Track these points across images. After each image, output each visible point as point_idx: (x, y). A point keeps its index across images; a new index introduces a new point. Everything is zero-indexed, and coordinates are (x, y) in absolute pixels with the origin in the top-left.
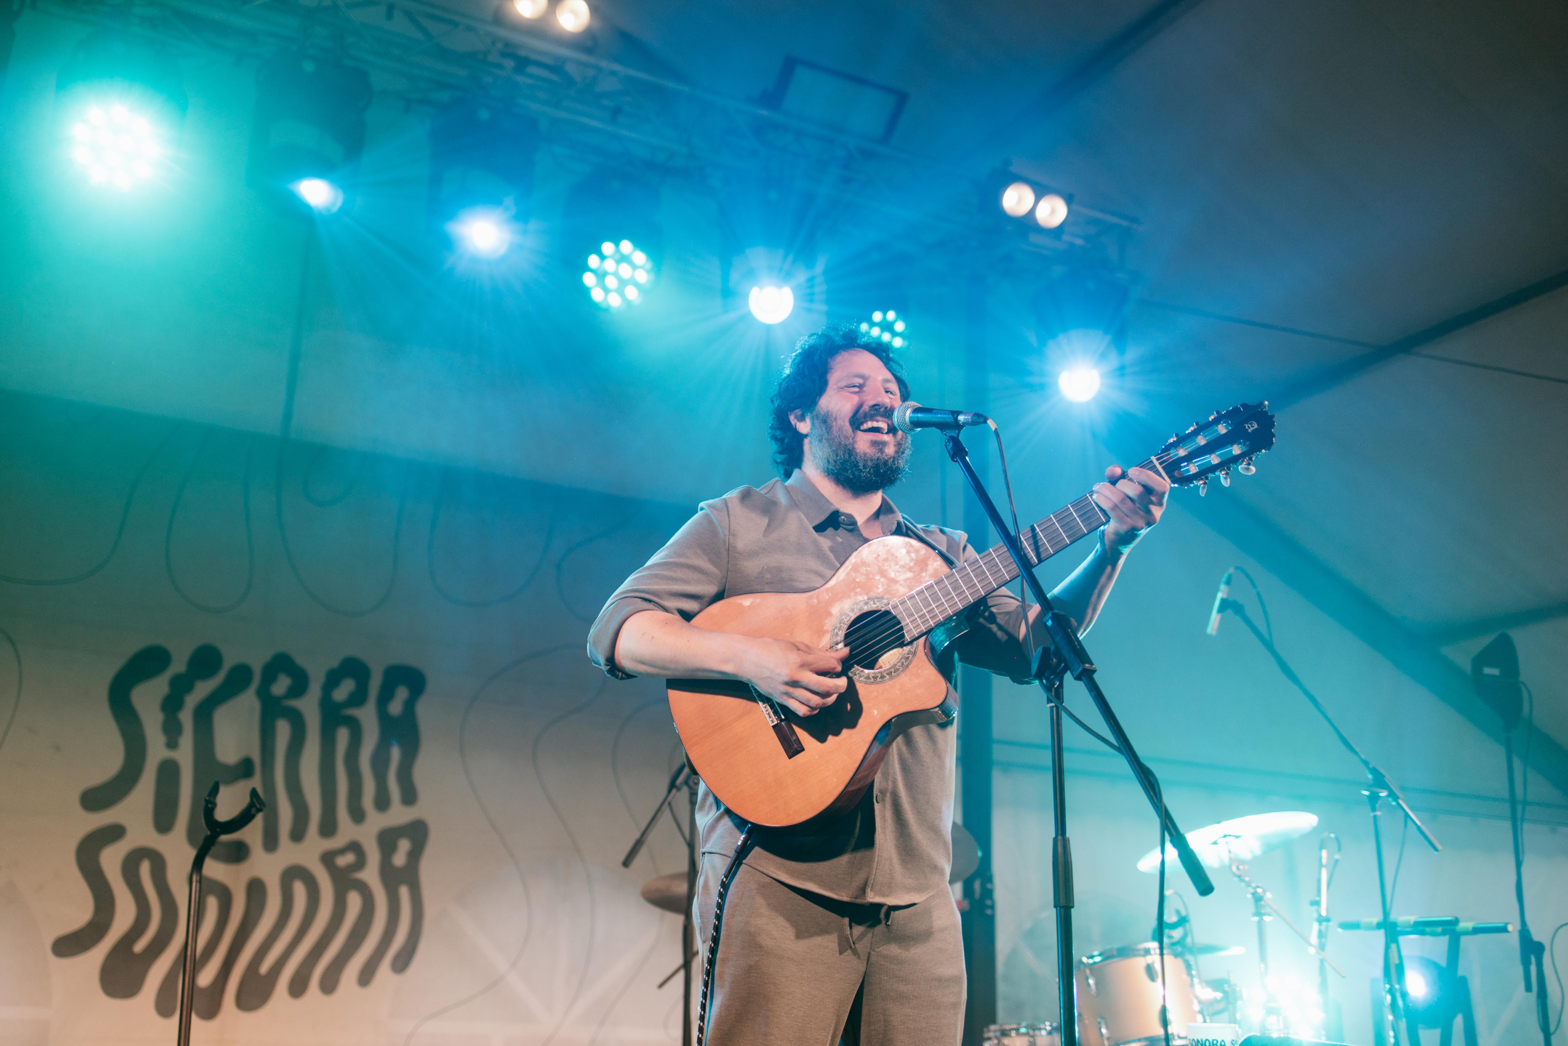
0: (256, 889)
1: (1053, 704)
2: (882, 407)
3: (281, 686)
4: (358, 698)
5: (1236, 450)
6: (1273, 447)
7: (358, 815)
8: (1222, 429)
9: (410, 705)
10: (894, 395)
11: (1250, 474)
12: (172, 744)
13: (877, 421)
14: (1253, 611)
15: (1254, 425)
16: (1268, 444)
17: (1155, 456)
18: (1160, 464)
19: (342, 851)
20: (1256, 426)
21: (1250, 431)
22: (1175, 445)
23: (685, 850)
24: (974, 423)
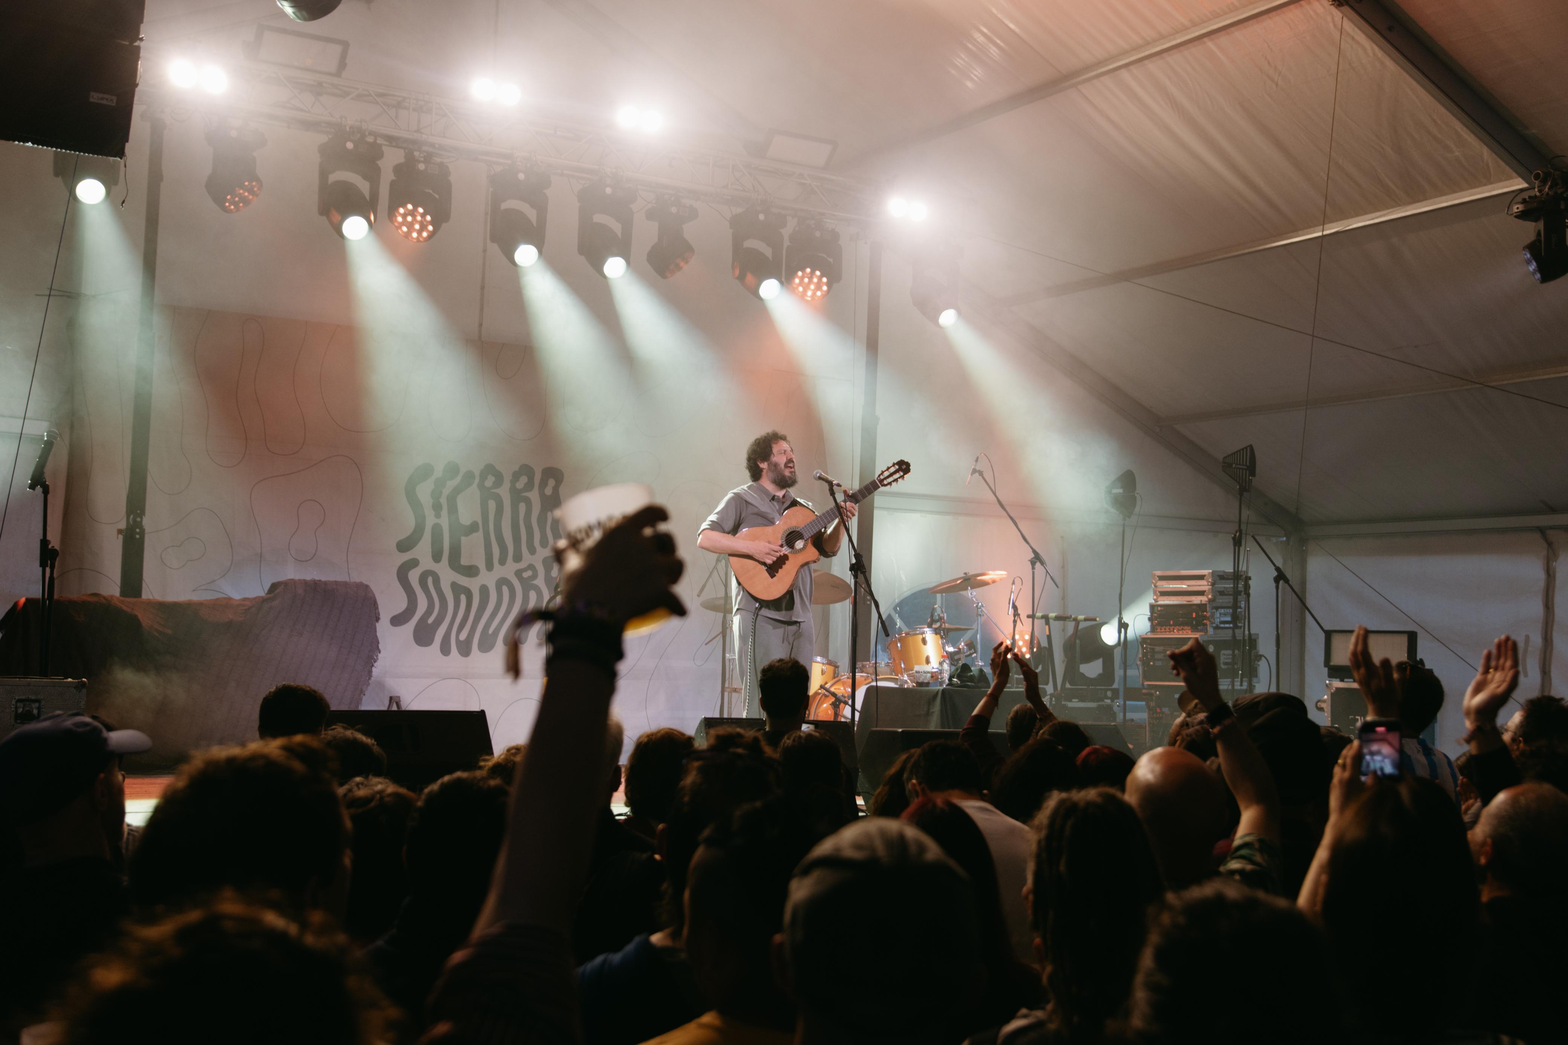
0: (484, 590)
3: (490, 481)
4: (529, 486)
7: (532, 551)
9: (556, 489)
12: (438, 516)
14: (988, 476)
19: (525, 570)
23: (723, 588)
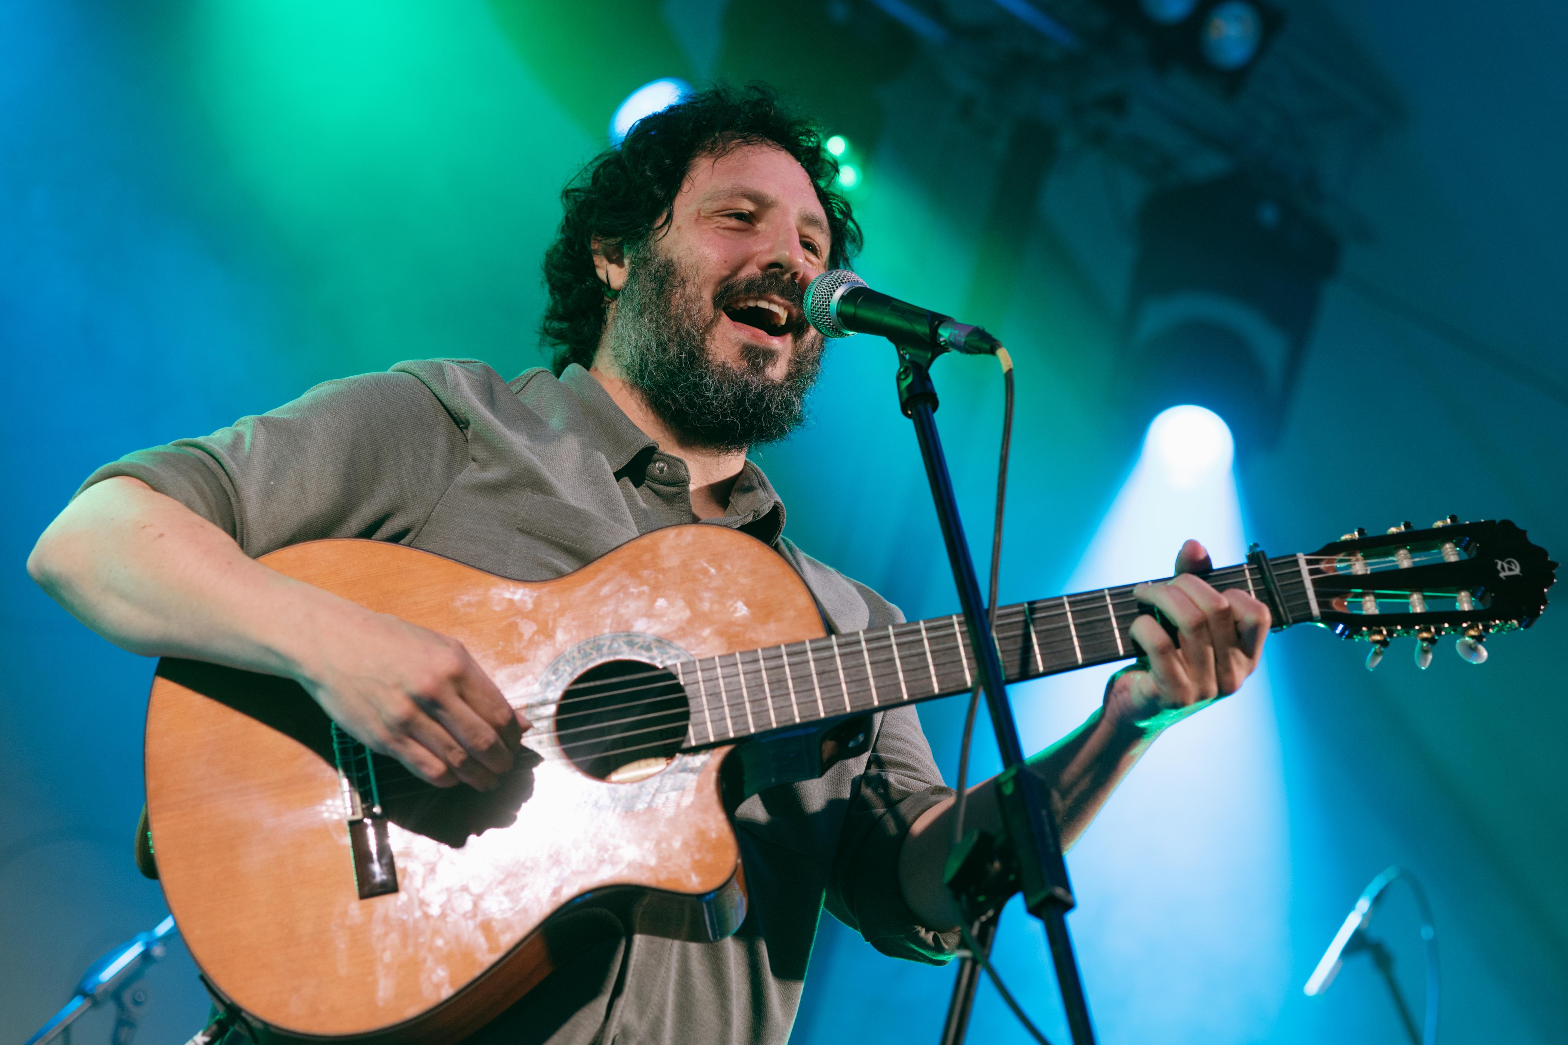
1: (966, 953)
2: (786, 272)
5: (1464, 602)
6: (1537, 623)
8: (1450, 553)
10: (818, 258)
11: (1475, 663)
13: (771, 301)
15: (1513, 567)
16: (1528, 616)
17: (1306, 555)
18: (1312, 572)
20: (1517, 571)
21: (1502, 575)
22: (1350, 548)
24: (967, 349)
